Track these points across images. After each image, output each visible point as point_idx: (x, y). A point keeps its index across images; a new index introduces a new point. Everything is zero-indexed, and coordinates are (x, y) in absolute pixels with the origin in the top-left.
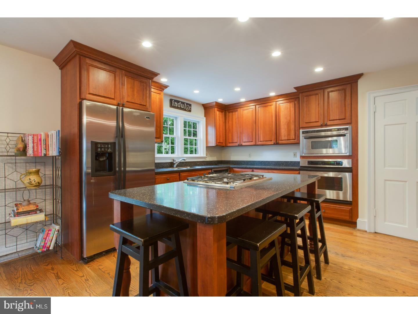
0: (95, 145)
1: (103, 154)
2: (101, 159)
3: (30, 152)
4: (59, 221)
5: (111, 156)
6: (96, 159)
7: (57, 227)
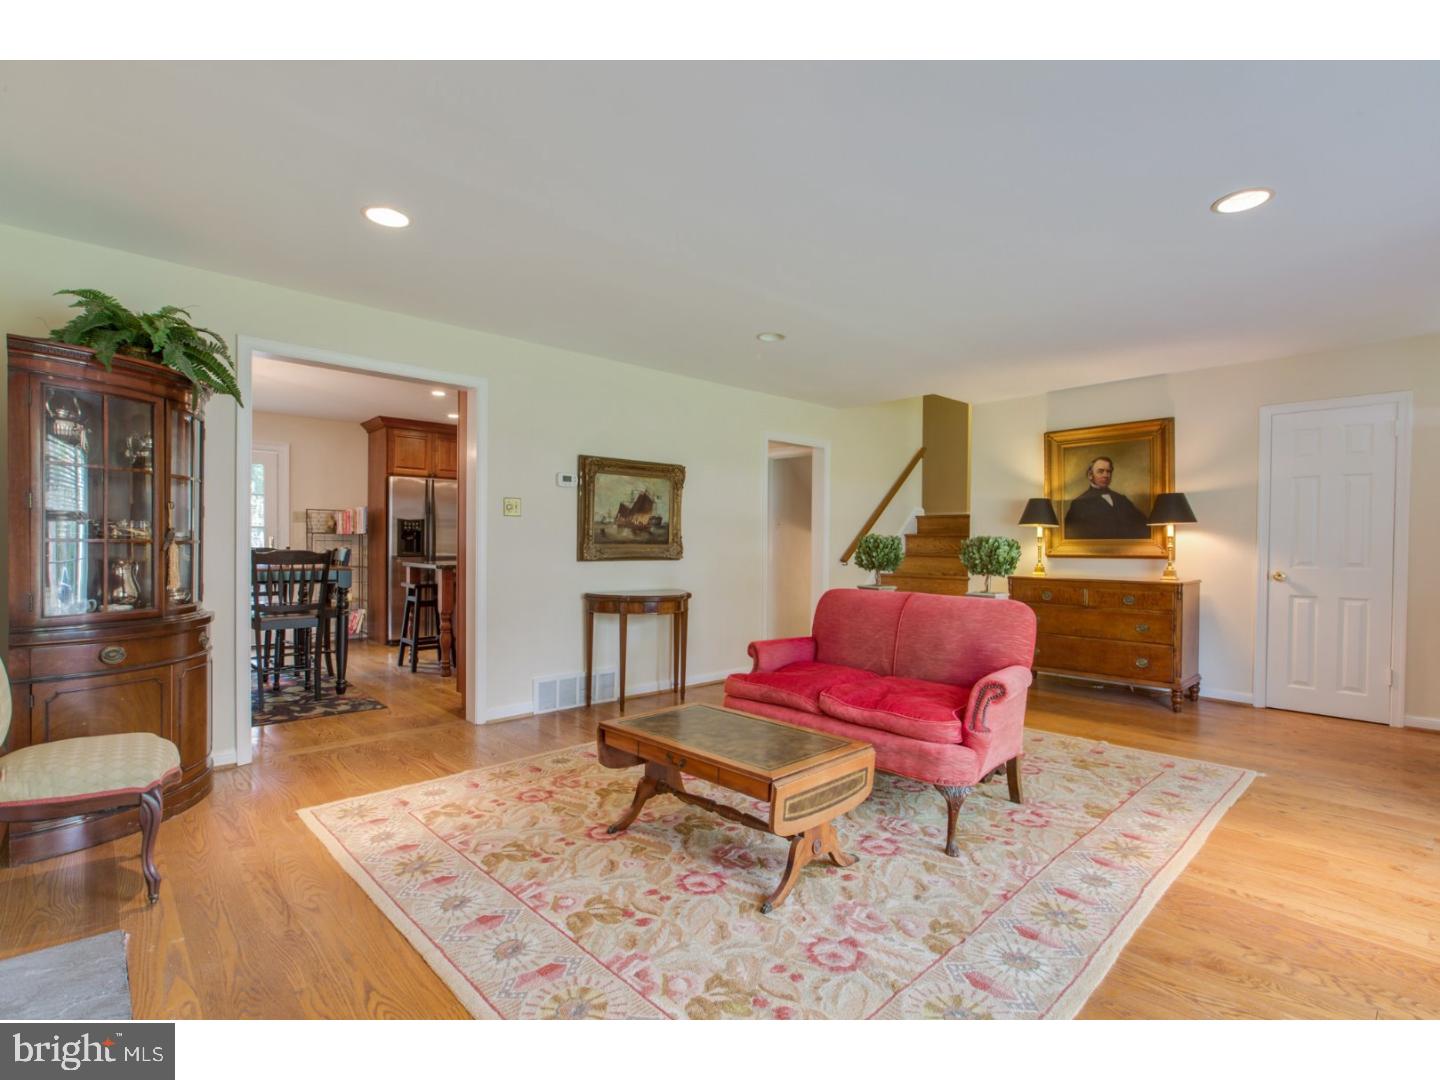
0: (401, 523)
1: (411, 533)
2: (409, 538)
3: (340, 530)
4: (366, 604)
5: (419, 536)
6: (403, 538)
7: (364, 611)
